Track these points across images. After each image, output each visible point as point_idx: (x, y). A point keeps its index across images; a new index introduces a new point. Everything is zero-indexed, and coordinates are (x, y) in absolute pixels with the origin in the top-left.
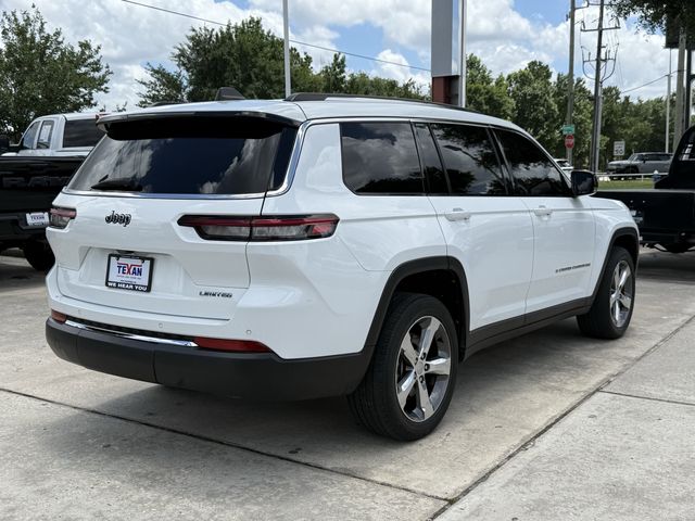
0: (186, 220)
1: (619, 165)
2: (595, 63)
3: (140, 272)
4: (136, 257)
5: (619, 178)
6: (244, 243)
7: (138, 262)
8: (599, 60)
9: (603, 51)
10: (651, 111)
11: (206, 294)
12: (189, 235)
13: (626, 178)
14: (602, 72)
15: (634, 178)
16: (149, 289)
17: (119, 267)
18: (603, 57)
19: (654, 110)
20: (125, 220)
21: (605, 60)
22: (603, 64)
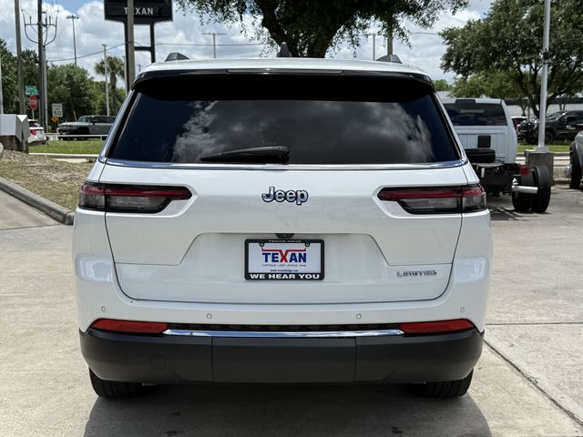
0: (387, 194)
1: (70, 126)
2: (36, 28)
3: (303, 258)
4: (296, 241)
5: (71, 139)
6: (459, 216)
7: (301, 246)
8: (40, 25)
9: (43, 16)
10: (65, 76)
11: (406, 274)
12: (392, 210)
13: (79, 139)
14: (44, 36)
15: (86, 139)
16: (322, 276)
17: (266, 255)
18: (44, 22)
19: (69, 76)
20: (299, 197)
21: (46, 25)
22: (44, 29)
